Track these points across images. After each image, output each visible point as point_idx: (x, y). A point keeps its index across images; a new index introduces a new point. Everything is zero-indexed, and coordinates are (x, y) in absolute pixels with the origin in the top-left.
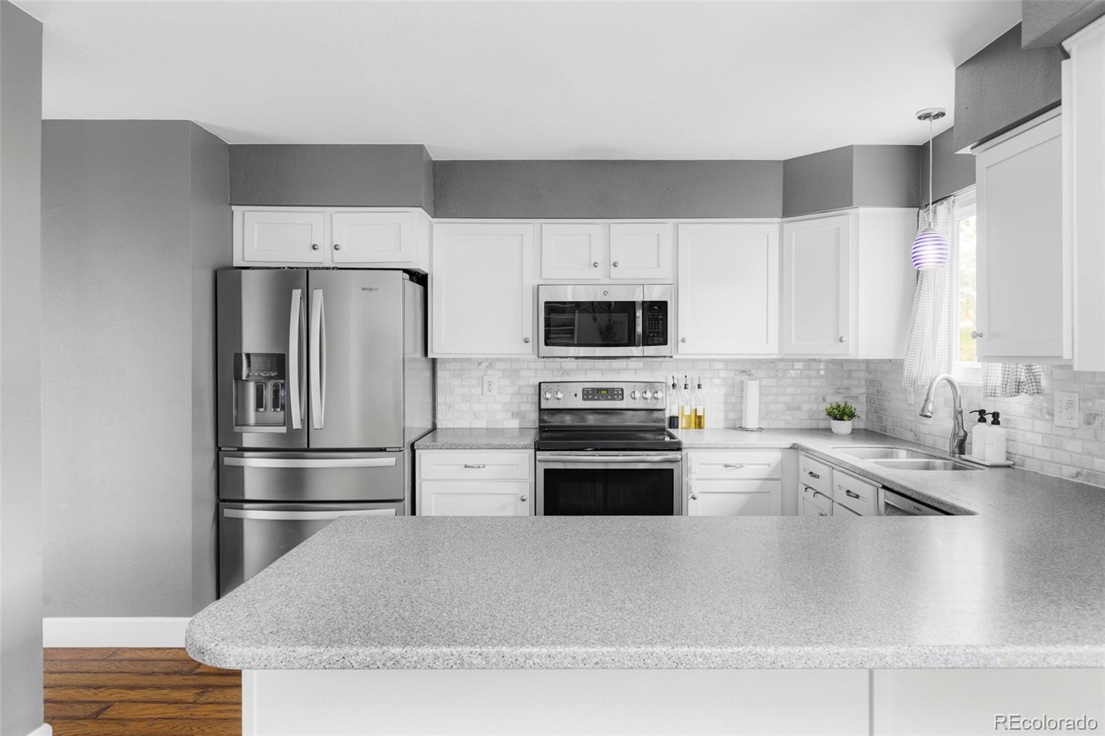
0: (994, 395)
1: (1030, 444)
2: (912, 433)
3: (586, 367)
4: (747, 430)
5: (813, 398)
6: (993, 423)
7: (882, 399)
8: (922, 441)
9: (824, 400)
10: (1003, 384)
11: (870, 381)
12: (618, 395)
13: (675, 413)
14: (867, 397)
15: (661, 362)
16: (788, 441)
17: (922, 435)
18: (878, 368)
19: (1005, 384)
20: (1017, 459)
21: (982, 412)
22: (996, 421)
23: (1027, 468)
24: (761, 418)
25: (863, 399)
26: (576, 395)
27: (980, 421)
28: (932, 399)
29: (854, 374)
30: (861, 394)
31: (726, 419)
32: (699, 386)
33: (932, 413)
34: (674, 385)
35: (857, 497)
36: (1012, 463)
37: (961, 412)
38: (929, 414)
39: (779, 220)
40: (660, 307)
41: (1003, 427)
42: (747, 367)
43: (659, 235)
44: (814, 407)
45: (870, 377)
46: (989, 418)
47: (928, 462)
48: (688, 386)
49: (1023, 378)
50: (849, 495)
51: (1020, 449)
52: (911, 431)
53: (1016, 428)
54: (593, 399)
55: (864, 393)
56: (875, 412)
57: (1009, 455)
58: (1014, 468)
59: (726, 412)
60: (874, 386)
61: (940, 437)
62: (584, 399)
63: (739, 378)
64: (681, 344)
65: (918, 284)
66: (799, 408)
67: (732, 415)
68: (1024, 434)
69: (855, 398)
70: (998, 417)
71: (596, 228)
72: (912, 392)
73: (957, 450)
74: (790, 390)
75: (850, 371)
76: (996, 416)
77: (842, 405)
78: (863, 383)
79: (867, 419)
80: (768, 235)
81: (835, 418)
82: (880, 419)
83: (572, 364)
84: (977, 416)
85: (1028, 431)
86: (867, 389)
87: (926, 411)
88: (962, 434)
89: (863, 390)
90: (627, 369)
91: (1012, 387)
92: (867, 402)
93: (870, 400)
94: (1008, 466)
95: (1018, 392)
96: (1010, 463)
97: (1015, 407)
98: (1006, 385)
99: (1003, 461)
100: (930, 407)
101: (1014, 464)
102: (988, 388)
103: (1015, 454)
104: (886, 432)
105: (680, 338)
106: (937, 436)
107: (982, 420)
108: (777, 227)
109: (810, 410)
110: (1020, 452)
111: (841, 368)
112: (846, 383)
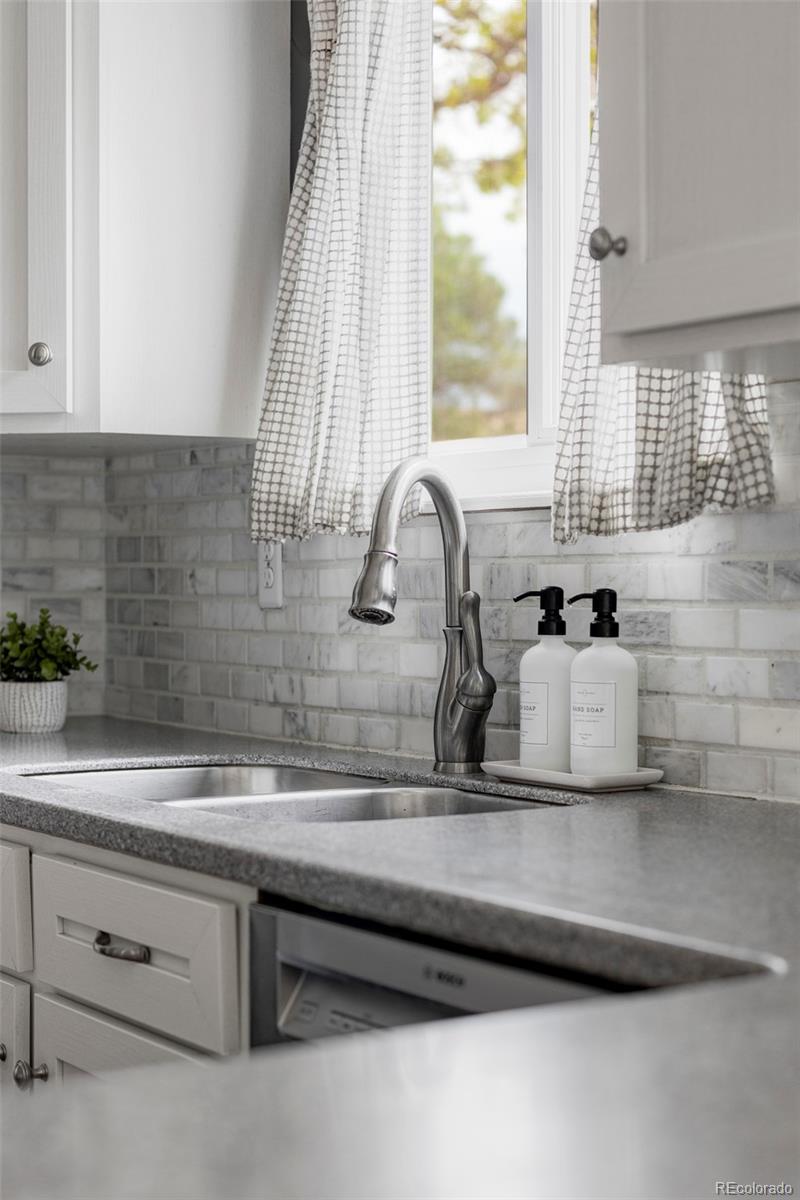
0: (599, 526)
1: (720, 699)
2: (278, 711)
6: (596, 631)
7: (166, 602)
8: (315, 734)
10: (641, 478)
14: (109, 602)
17: (311, 714)
18: (152, 492)
19: (647, 481)
21: (552, 599)
22: (605, 626)
23: (714, 788)
25: (96, 610)
27: (544, 629)
28: (392, 548)
29: (67, 519)
30: (89, 590)
33: (393, 602)
35: (146, 956)
36: (658, 773)
37: (475, 605)
38: (384, 606)
41: (631, 647)
45: (122, 528)
46: (578, 617)
47: (372, 798)
50: (110, 955)
51: (690, 719)
52: (275, 703)
53: (668, 647)
55: (100, 589)
56: (140, 653)
57: (647, 747)
58: (664, 794)
60: (136, 560)
61: (383, 713)
65: (297, 191)
68: (700, 665)
69: (74, 604)
70: (613, 608)
72: (278, 564)
73: (460, 750)
75: (53, 509)
76: (604, 601)
78: (96, 549)
79: (111, 682)
82: (157, 675)
84: (535, 612)
85: (720, 651)
86: (110, 572)
87: (375, 595)
88: (478, 683)
89: (94, 577)
92: (109, 620)
93: (118, 611)
94: (644, 788)
96: (651, 774)
98: (653, 479)
99: (628, 772)
100: (388, 580)
101: (661, 781)
102: (585, 498)
103: (666, 742)
104: (180, 718)
106: (368, 712)
107: (552, 625)
110: (684, 733)
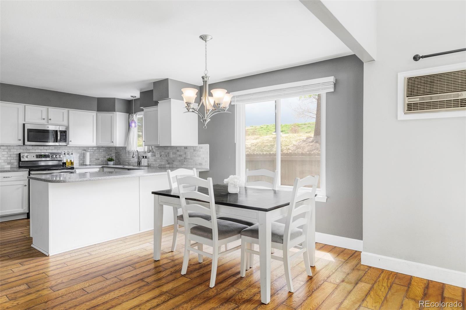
0: (145, 153)
3: (35, 148)
4: (87, 165)
5: (102, 157)
7: (120, 156)
9: (105, 157)
11: (116, 152)
12: (48, 156)
13: (65, 161)
15: (60, 147)
16: (101, 166)
18: (119, 149)
19: (148, 150)
20: (149, 165)
21: (143, 156)
23: (151, 166)
24: (90, 162)
25: (114, 157)
26: (34, 157)
29: (112, 151)
31: (79, 163)
32: (72, 154)
34: (64, 154)
37: (139, 157)
39: (96, 112)
40: (64, 132)
41: (147, 159)
42: (85, 149)
43: (63, 113)
44: (103, 159)
45: (116, 151)
48: (69, 154)
49: (151, 149)
53: (149, 159)
54: (39, 158)
56: (118, 160)
59: (79, 161)
62: (36, 158)
63: (83, 152)
64: (70, 142)
66: (99, 159)
67: (81, 162)
68: (151, 160)
71: (44, 108)
72: (127, 154)
74: (96, 155)
75: (111, 150)
76: (146, 157)
77: (111, 158)
78: (114, 153)
80: (93, 116)
81: (109, 161)
83: (31, 148)
86: (116, 155)
87: (133, 156)
88: (139, 161)
89: (114, 155)
90: (49, 149)
91: (149, 151)
93: (116, 157)
94: (148, 166)
95: (150, 152)
97: (149, 155)
99: (147, 165)
105: (70, 141)
107: (143, 158)
108: (96, 114)
109: (102, 160)
110: (150, 163)
111: (108, 149)
112: (110, 153)
